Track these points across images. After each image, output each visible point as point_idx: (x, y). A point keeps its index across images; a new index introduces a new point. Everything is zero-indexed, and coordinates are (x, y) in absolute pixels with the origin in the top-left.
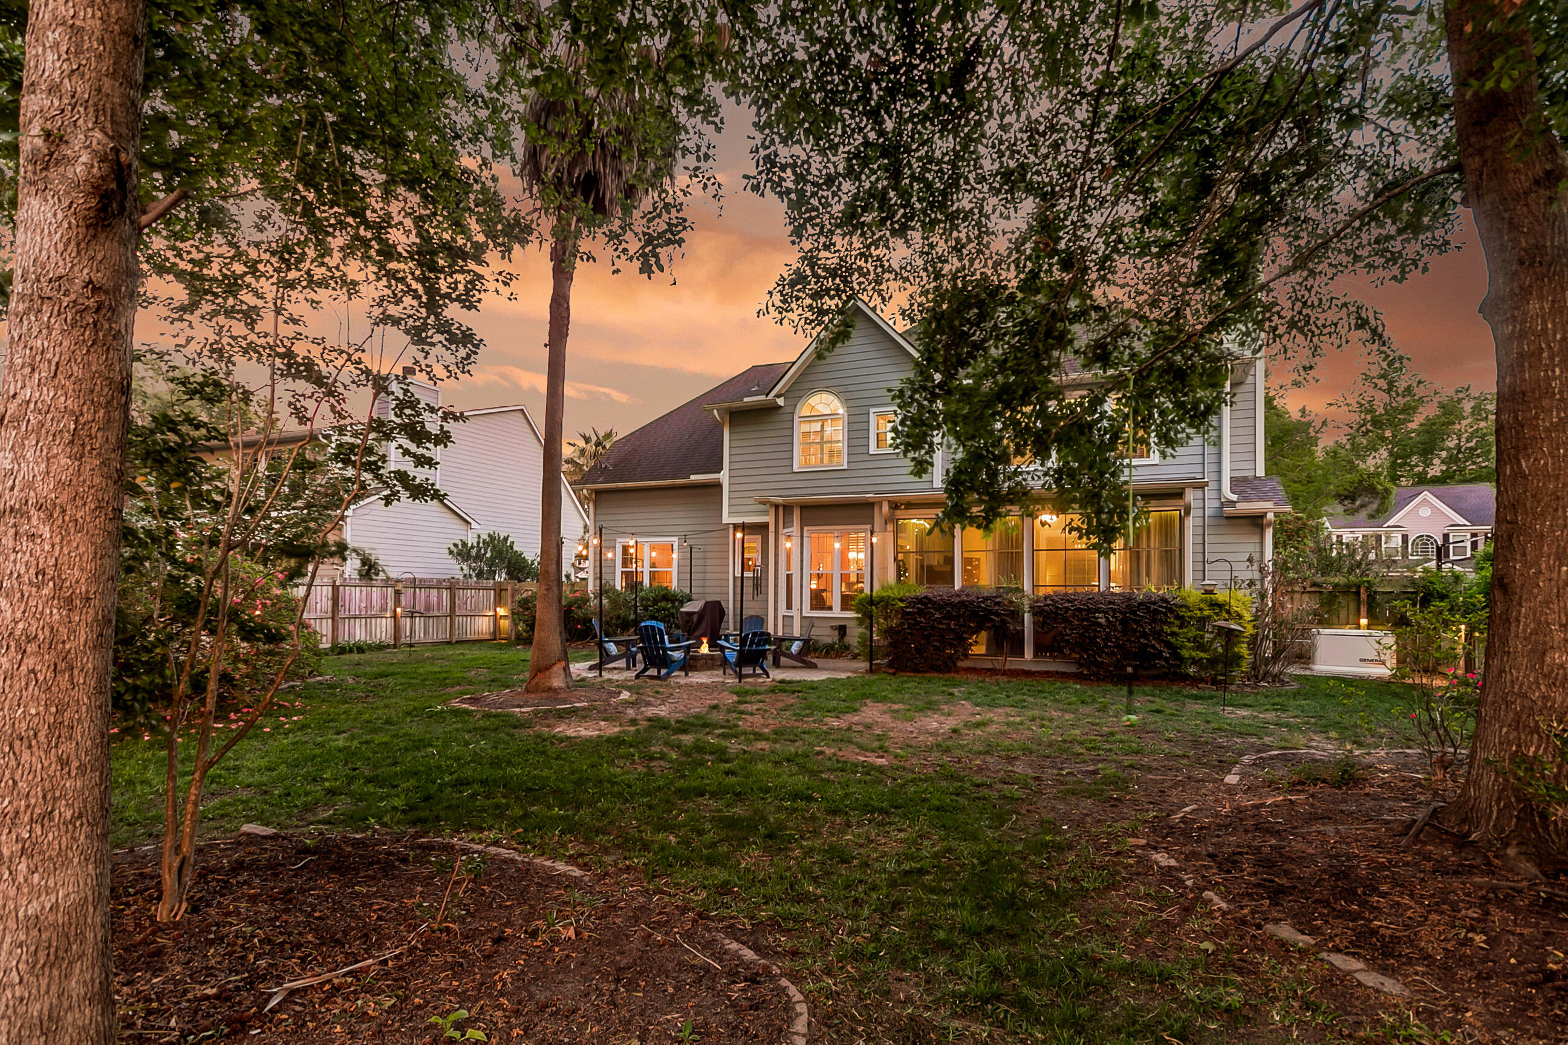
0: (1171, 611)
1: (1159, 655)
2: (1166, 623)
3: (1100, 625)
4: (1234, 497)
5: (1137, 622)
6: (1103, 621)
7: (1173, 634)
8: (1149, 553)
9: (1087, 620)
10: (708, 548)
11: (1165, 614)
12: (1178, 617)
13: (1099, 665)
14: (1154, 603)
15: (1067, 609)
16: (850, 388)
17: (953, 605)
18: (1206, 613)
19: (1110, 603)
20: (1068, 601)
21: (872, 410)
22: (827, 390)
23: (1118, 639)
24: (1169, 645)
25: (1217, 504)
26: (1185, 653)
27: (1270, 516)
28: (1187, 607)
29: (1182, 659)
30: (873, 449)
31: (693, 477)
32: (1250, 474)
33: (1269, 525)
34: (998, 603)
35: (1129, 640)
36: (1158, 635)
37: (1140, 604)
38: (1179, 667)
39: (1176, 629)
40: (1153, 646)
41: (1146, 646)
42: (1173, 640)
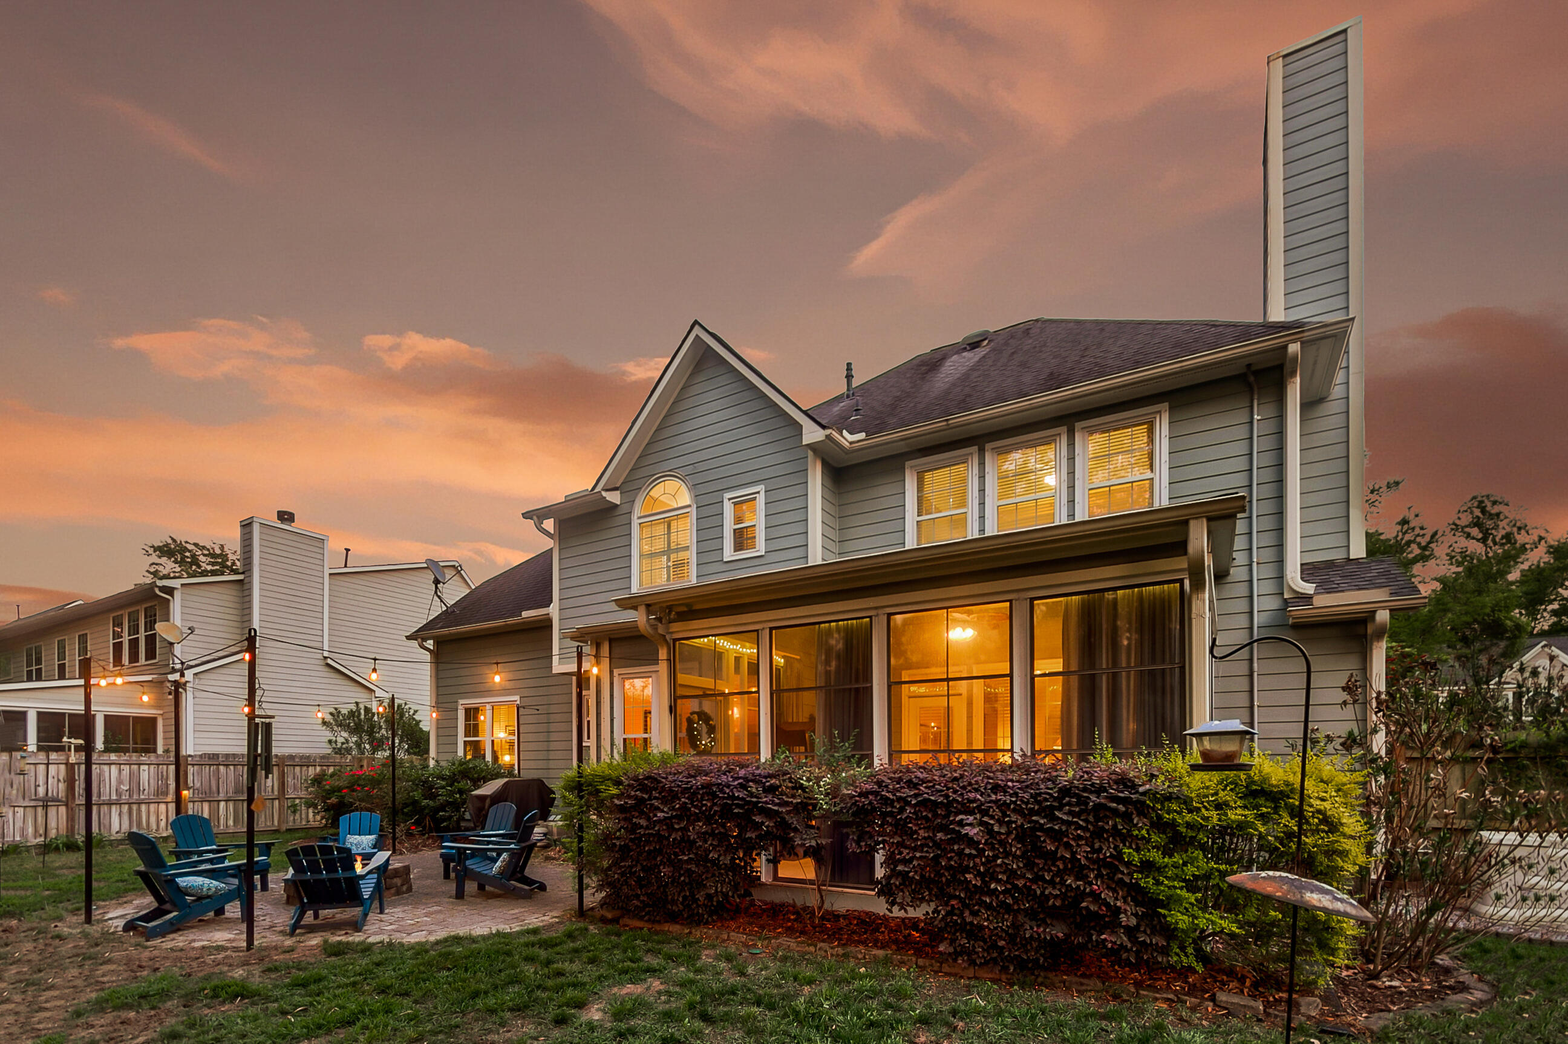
0: (1142, 809)
1: (1110, 919)
2: (1126, 838)
3: (970, 841)
4: (1309, 588)
5: (1056, 836)
6: (973, 832)
7: (1148, 867)
8: (1114, 678)
9: (943, 828)
10: (553, 709)
11: (1127, 817)
12: (1159, 825)
13: (974, 932)
14: (1099, 790)
15: (904, 801)
16: (702, 467)
17: (692, 793)
18: (1234, 815)
19: (996, 788)
20: (910, 784)
21: (727, 495)
22: (671, 474)
23: (1012, 874)
24: (1137, 894)
25: (1273, 603)
26: (1180, 920)
27: (1383, 616)
28: (1186, 802)
29: (1170, 932)
30: (729, 553)
31: (525, 614)
32: (1337, 555)
33: (1379, 634)
34: (772, 789)
35: (1038, 878)
36: (1110, 868)
37: (1065, 791)
38: (1165, 951)
39: (1155, 856)
40: (1096, 897)
41: (1081, 895)
42: (1147, 882)
